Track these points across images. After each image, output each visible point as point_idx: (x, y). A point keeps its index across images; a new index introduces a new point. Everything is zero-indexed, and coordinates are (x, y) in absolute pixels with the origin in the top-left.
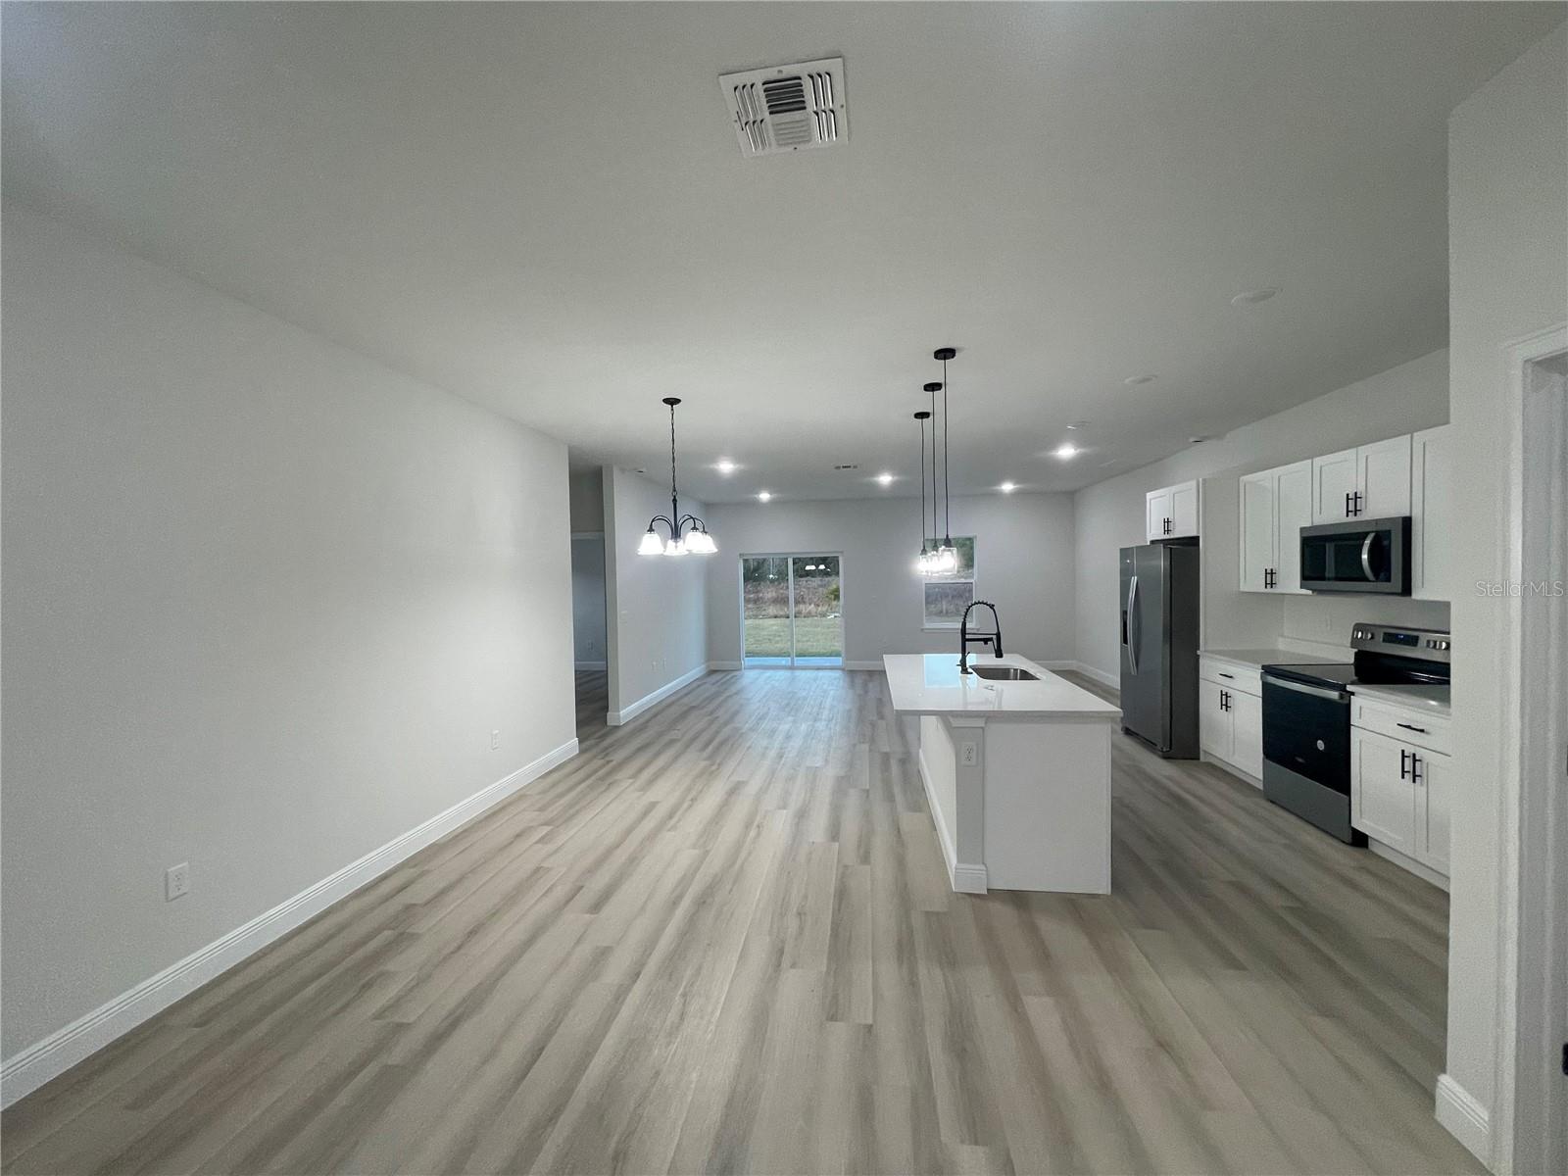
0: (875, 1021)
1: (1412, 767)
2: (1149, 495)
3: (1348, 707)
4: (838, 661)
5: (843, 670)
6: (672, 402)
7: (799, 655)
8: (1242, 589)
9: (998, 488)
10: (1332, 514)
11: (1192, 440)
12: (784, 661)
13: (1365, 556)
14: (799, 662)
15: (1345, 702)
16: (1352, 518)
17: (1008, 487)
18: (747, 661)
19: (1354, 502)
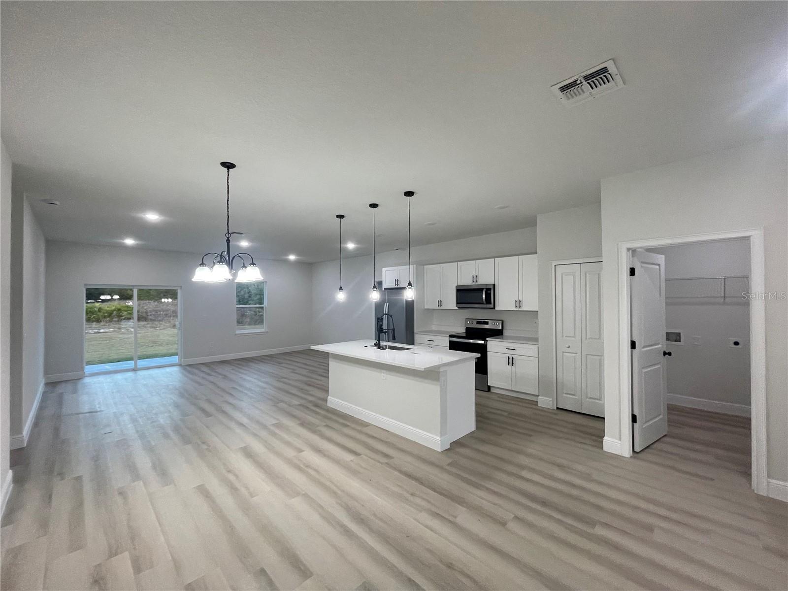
0: (514, 514)
1: (511, 361)
2: (384, 269)
3: (486, 345)
4: (175, 359)
5: (180, 365)
6: (229, 166)
7: (140, 358)
8: (425, 308)
9: (287, 257)
10: (467, 281)
11: (395, 249)
12: (131, 364)
13: (484, 296)
14: (142, 363)
15: (486, 344)
16: (474, 283)
17: (292, 257)
18: (88, 369)
19: (475, 278)
